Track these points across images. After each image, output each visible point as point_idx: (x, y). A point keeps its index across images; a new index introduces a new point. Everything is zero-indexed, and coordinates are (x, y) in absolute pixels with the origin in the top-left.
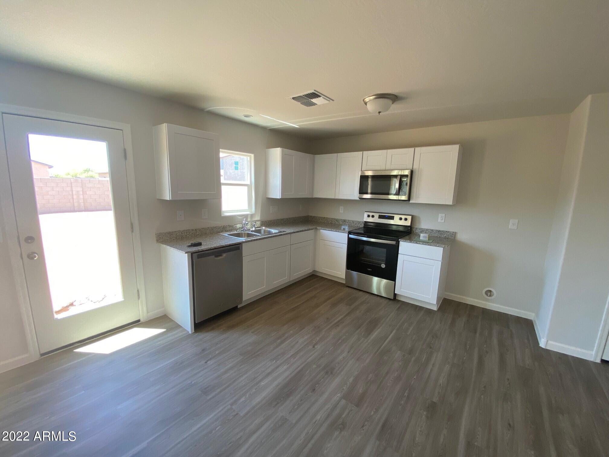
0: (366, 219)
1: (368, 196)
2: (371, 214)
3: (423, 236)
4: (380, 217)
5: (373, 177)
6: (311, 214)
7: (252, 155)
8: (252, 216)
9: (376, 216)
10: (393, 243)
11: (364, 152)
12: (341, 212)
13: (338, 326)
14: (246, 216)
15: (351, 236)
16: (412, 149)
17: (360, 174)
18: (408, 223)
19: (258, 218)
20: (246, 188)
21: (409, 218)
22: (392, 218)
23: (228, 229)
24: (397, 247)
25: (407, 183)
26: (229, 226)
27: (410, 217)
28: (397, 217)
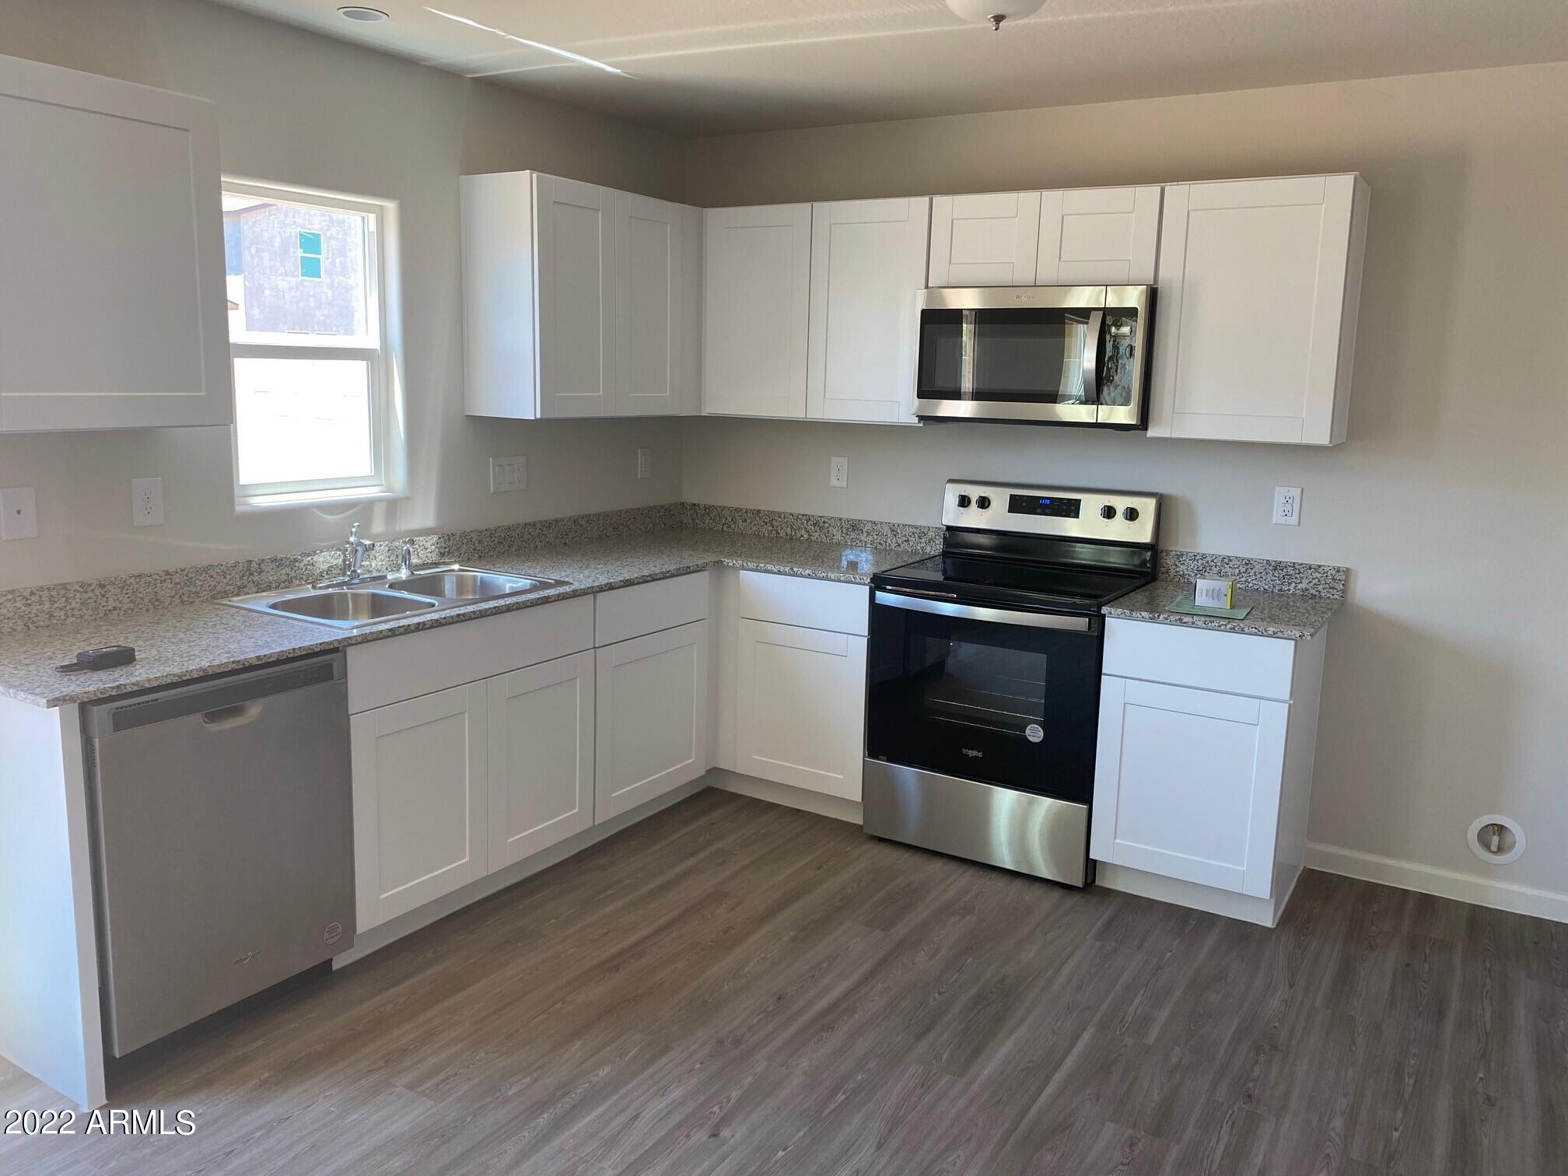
0: (954, 516)
1: (963, 408)
2: (975, 492)
3: (1208, 592)
4: (1018, 505)
5: (985, 318)
6: (692, 496)
7: (391, 207)
8: (393, 506)
9: (1000, 499)
10: (1079, 623)
11: (938, 200)
12: (834, 482)
13: (830, 1027)
14: (363, 509)
15: (886, 598)
16: (1149, 194)
17: (920, 305)
18: (1142, 532)
19: (423, 516)
20: (360, 367)
21: (1147, 508)
22: (1070, 509)
23: (270, 576)
24: (1094, 642)
25: (1132, 348)
26: (275, 560)
27: (1151, 503)
28: (1092, 506)
